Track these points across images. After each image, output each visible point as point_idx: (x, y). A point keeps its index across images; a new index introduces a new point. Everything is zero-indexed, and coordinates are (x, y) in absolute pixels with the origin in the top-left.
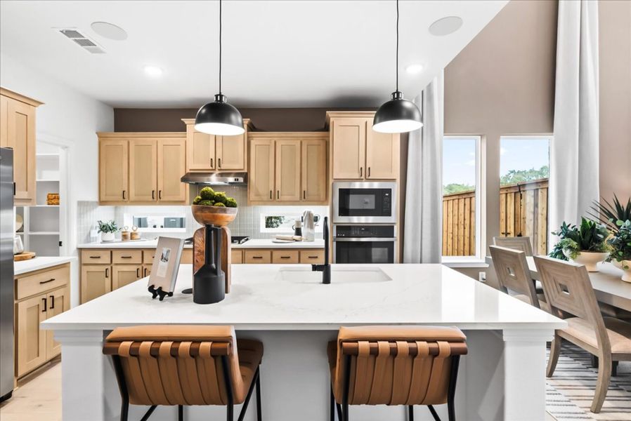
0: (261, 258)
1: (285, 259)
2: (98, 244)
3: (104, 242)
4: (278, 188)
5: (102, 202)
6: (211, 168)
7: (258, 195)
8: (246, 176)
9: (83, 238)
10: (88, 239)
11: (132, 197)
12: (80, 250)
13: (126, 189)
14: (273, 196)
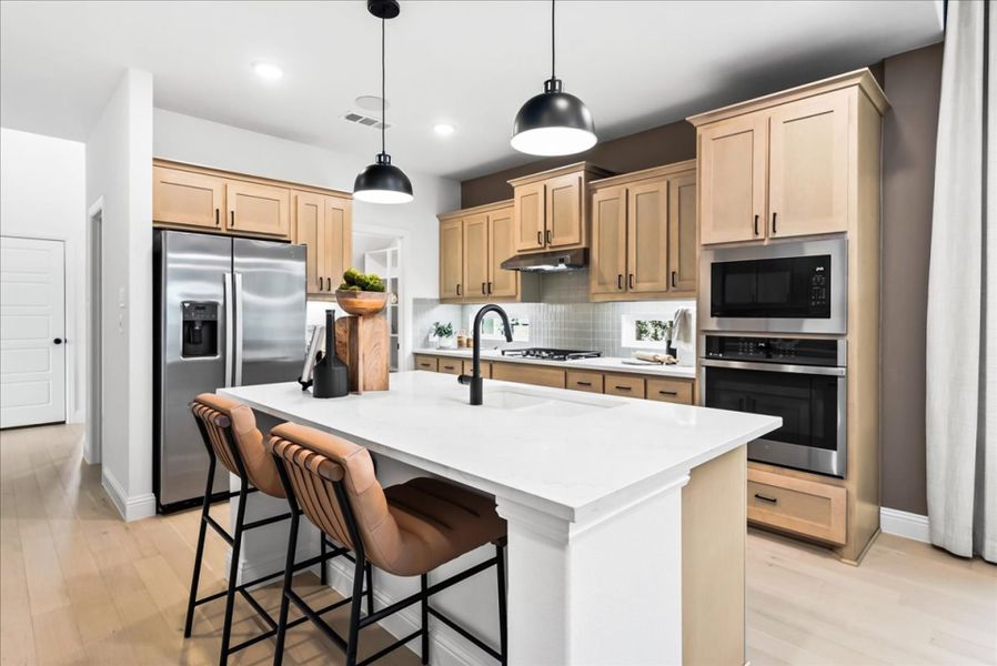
0: (589, 384)
1: (624, 390)
2: (432, 351)
3: (441, 348)
4: (632, 270)
5: (443, 300)
6: (539, 246)
7: (602, 283)
8: (586, 252)
9: (421, 341)
10: (426, 343)
11: (466, 293)
12: (416, 355)
13: (460, 283)
14: (623, 284)
